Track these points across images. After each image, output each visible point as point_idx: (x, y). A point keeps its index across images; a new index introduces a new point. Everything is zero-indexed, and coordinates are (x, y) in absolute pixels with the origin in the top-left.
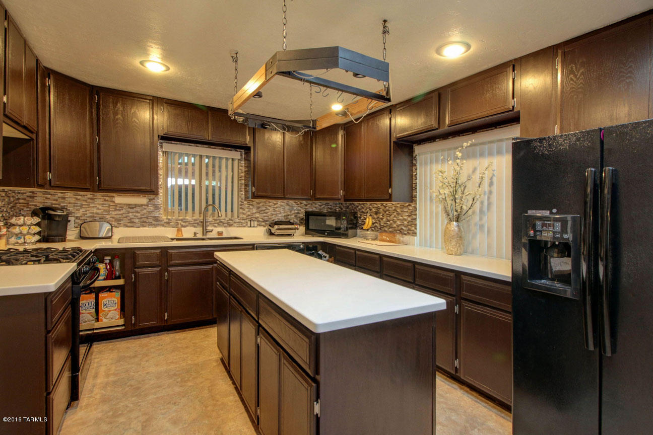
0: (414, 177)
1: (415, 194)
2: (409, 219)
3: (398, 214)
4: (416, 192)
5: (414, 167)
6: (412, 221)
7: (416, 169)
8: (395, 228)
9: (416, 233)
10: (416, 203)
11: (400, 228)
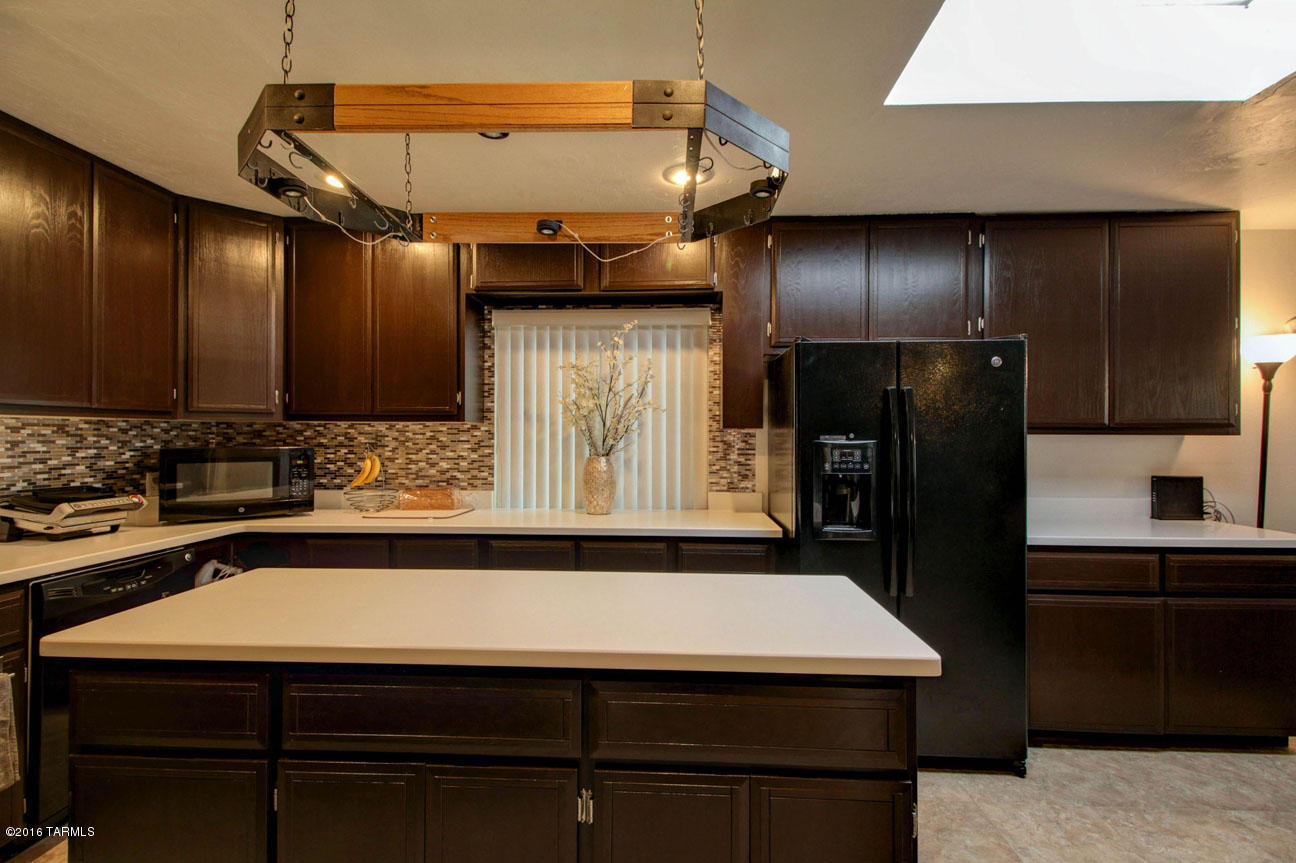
0: (486, 372)
1: (489, 404)
2: (474, 456)
3: (443, 447)
4: (493, 402)
5: (487, 353)
6: (481, 459)
7: (492, 356)
8: (434, 476)
9: (493, 484)
10: (493, 424)
11: (448, 475)
